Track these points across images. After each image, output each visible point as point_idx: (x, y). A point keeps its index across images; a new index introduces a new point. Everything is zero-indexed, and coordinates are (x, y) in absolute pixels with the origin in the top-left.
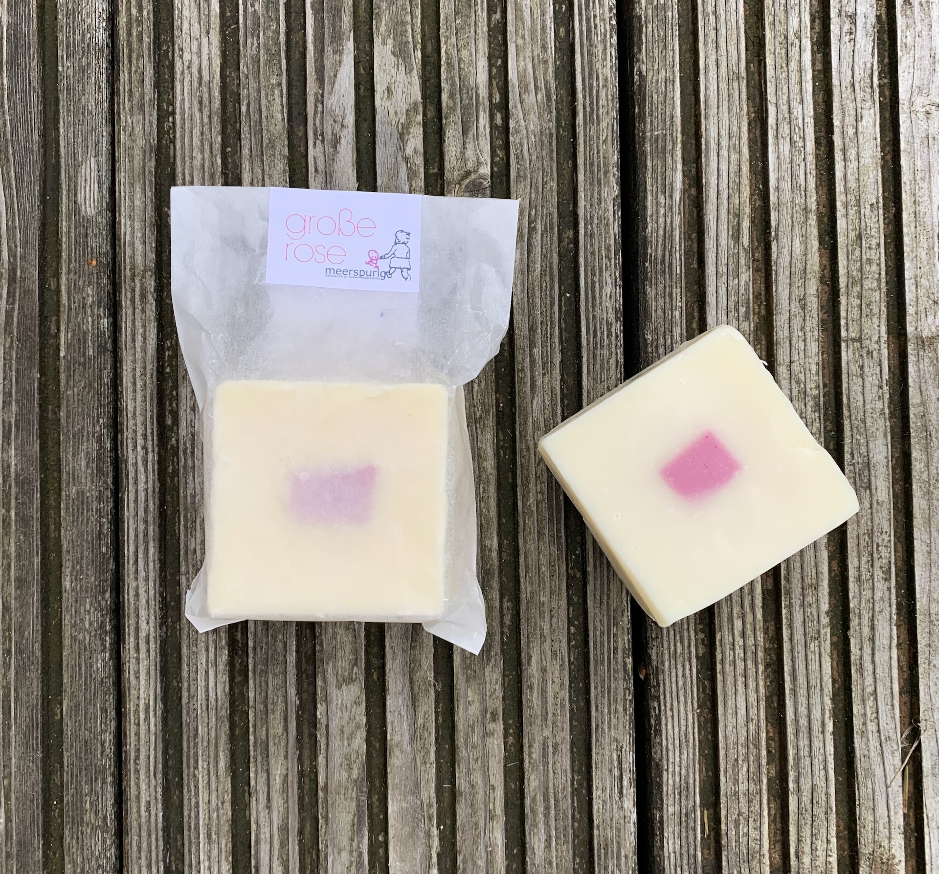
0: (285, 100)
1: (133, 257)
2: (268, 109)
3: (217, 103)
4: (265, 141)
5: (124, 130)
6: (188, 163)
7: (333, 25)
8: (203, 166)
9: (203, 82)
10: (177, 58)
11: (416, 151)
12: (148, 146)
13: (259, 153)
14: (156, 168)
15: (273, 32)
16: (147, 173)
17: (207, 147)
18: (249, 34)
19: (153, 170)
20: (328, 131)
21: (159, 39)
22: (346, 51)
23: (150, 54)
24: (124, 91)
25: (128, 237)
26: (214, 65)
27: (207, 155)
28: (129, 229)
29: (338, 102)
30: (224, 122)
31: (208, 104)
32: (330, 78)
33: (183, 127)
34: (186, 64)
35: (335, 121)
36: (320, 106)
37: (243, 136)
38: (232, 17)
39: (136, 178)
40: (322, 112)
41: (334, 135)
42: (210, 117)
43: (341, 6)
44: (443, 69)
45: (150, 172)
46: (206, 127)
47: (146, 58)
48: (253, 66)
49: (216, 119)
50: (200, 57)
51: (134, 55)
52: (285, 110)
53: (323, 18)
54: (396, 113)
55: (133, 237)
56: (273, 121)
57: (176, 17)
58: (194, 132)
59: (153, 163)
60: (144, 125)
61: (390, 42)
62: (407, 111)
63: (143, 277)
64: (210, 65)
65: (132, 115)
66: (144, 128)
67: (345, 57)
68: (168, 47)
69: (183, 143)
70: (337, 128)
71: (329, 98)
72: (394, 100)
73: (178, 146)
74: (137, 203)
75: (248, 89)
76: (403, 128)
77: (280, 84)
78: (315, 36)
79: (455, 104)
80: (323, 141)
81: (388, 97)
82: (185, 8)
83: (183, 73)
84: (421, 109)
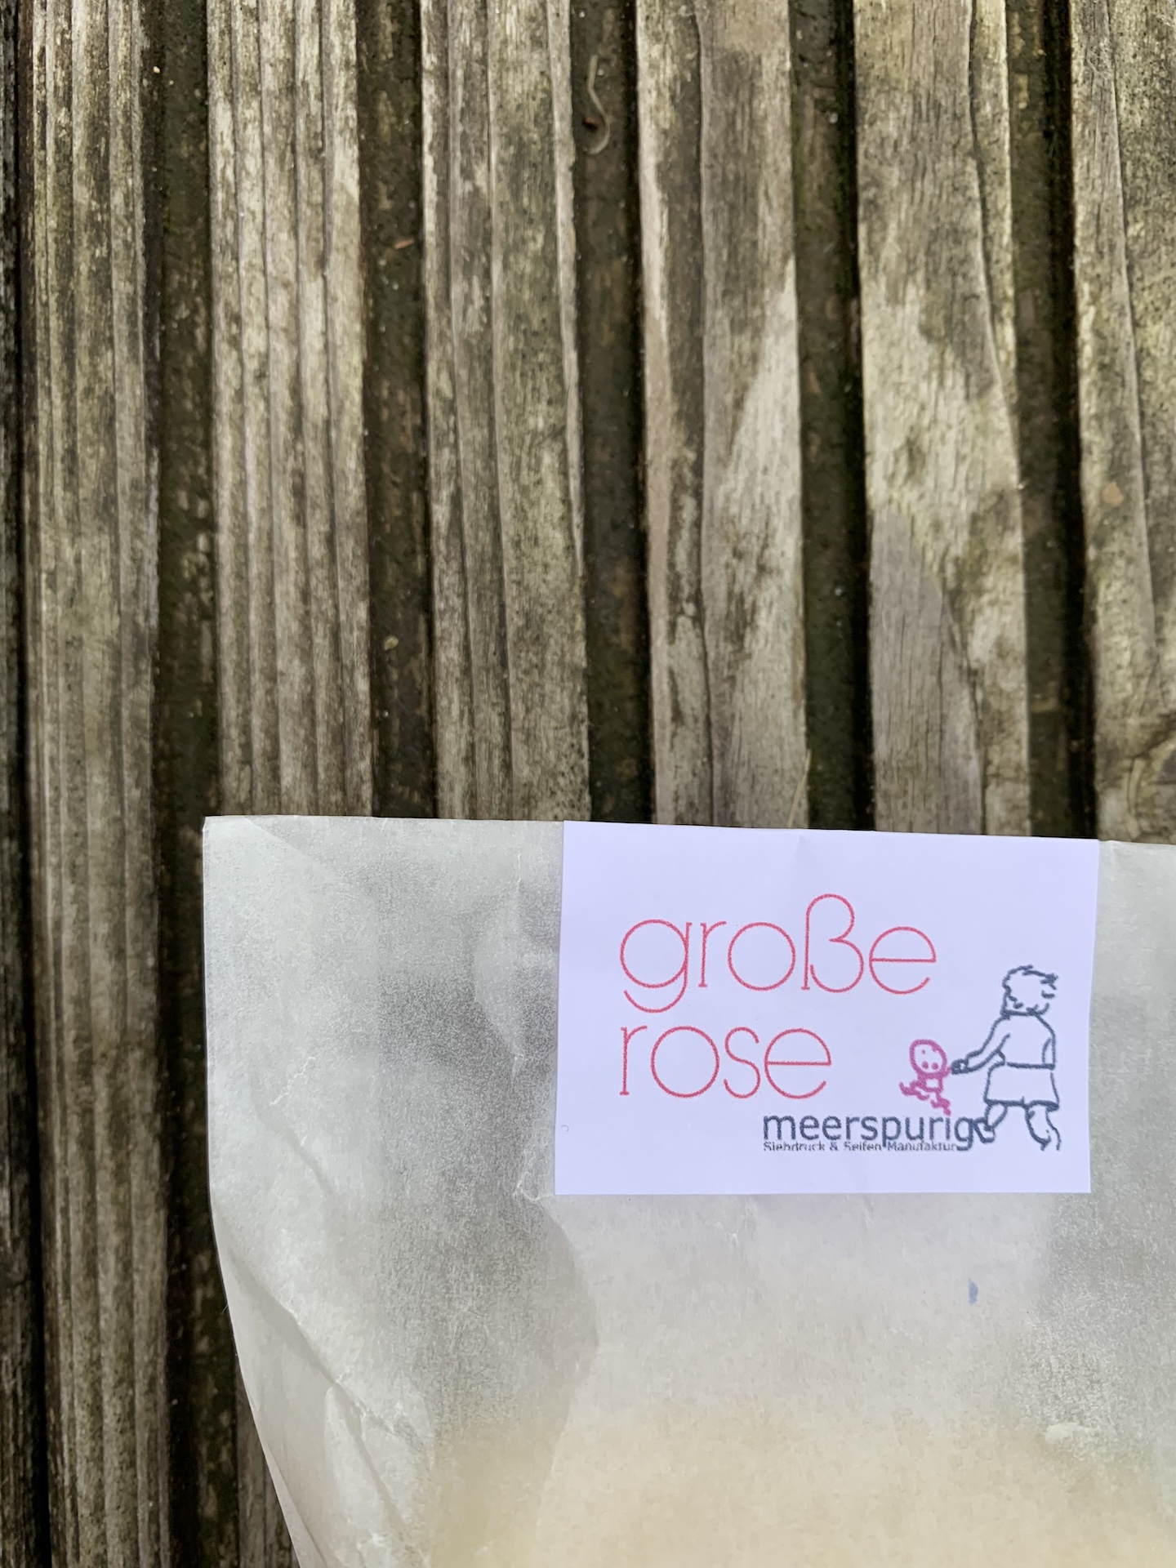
0: (574, 484)
1: (83, 1002)
2: (520, 513)
3: (352, 493)
4: (514, 622)
5: (52, 585)
6: (259, 694)
7: (731, 238)
8: (309, 702)
9: (308, 426)
10: (221, 347)
11: (1001, 649)
12: (127, 639)
13: (494, 659)
14: (156, 705)
15: (536, 260)
16: (126, 725)
17: (321, 641)
18: (456, 269)
19: (145, 714)
20: (716, 586)
21: (163, 283)
22: (773, 324)
23: (133, 336)
24: (51, 456)
25: (67, 938)
26: (342, 367)
27: (322, 667)
28: (70, 912)
29: (749, 489)
30: (375, 555)
31: (322, 499)
32: (722, 411)
33: (241, 575)
34: (252, 365)
35: (738, 554)
36: (689, 503)
37: (439, 605)
38: (398, 214)
39: (92, 743)
40: (697, 524)
41: (737, 599)
42: (330, 541)
43: (756, 178)
44: (1085, 383)
45: (136, 722)
46: (320, 573)
47: (122, 346)
48: (471, 371)
49: (350, 548)
50: (296, 341)
51: (83, 339)
52: (577, 519)
53: (696, 218)
54: (937, 526)
55: (82, 934)
56: (537, 554)
57: (218, 211)
58: (278, 589)
59: (144, 693)
60: (115, 567)
61: (914, 293)
62: (975, 519)
63: (118, 1065)
64: (329, 367)
65: (76, 535)
66: (115, 578)
67: (769, 341)
68: (195, 311)
69: (243, 626)
70: (745, 574)
71: (719, 480)
72: (930, 482)
73: (228, 634)
74: (96, 824)
75: (455, 446)
76: (959, 575)
77: (558, 433)
78: (671, 273)
79: (1128, 497)
80: (698, 620)
81: (911, 474)
82: (246, 184)
83: (240, 395)
84: (1017, 513)
